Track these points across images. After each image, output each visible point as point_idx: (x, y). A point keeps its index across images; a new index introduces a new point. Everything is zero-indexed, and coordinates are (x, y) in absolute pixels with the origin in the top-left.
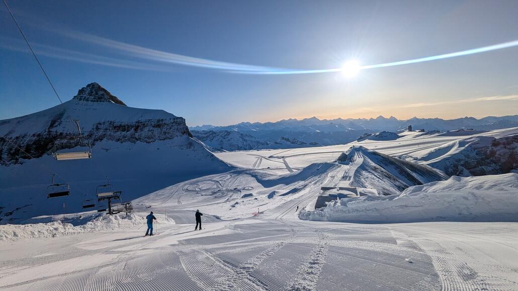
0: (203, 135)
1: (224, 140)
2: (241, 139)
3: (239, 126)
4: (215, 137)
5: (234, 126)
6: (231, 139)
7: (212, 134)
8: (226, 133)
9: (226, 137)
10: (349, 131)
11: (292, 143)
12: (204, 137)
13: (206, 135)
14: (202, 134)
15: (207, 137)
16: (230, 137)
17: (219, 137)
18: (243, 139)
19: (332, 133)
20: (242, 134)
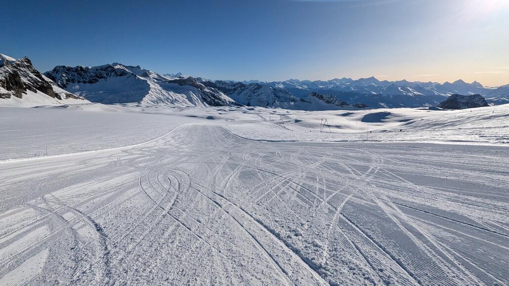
0: (230, 87)
1: (253, 95)
4: (243, 90)
6: (262, 93)
7: (240, 87)
8: (257, 86)
9: (256, 91)
10: (415, 95)
11: (328, 102)
12: (230, 90)
13: (233, 88)
14: (229, 86)
15: (235, 89)
16: (260, 91)
17: (248, 91)
18: (275, 94)
19: (391, 97)
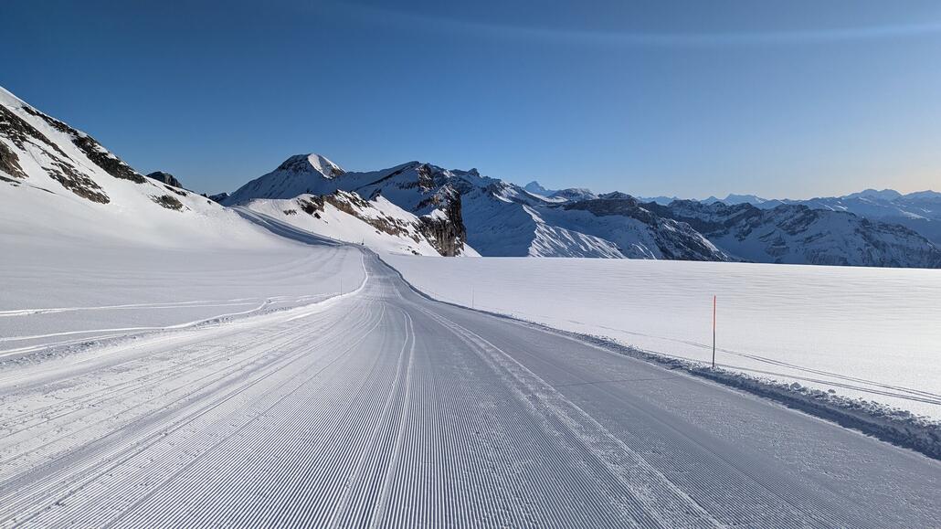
0: (715, 219)
1: (789, 239)
2: (860, 240)
3: (853, 200)
4: (755, 225)
5: (833, 201)
6: (820, 235)
7: (747, 216)
8: (798, 216)
9: (798, 229)
12: (715, 226)
13: (725, 219)
14: (711, 214)
15: (730, 224)
16: (812, 229)
17: (769, 227)
18: (865, 237)
20: (865, 222)
